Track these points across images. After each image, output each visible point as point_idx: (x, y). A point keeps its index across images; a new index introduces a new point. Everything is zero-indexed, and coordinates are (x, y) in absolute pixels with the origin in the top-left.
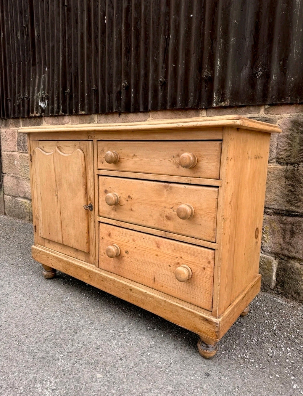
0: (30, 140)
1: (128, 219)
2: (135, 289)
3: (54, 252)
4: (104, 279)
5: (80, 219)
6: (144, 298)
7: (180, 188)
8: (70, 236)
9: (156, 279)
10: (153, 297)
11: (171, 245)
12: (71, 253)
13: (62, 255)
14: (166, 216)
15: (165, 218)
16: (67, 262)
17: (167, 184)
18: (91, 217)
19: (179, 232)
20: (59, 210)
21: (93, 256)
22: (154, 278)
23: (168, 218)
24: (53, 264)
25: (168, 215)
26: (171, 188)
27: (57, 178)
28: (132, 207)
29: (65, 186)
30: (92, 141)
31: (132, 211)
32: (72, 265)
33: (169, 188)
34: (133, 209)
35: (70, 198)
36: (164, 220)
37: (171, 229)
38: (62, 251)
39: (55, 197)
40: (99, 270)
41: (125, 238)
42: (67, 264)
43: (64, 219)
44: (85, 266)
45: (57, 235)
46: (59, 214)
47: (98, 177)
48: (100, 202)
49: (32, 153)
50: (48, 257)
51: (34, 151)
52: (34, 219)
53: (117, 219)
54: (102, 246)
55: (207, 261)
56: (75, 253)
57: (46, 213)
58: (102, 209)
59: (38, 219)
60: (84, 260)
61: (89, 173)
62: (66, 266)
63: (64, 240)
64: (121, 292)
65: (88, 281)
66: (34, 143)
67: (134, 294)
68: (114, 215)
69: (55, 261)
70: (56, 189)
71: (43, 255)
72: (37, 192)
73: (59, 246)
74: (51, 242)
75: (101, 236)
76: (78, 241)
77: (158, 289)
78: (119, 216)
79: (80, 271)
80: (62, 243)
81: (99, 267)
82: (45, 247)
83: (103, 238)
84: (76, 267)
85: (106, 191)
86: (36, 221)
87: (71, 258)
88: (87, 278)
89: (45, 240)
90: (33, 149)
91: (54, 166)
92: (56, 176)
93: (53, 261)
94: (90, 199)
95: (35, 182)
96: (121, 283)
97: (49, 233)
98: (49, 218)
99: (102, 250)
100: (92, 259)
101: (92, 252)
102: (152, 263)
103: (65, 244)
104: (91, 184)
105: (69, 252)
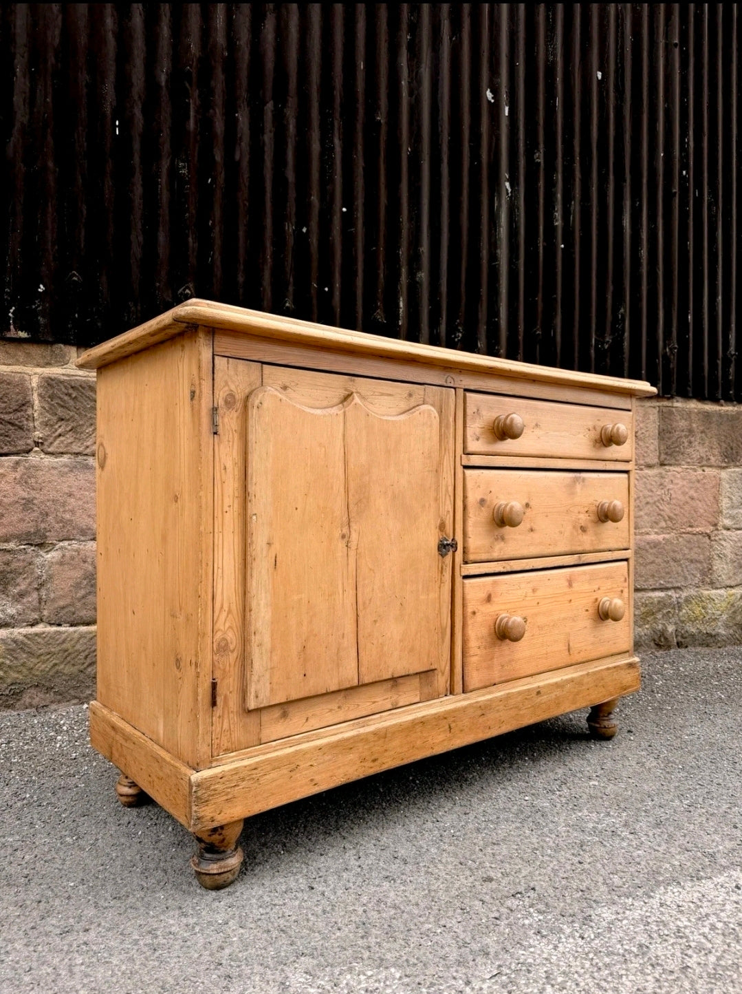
0: (213, 355)
1: (525, 553)
2: (544, 687)
3: (307, 737)
4: (484, 709)
5: (420, 587)
6: (558, 693)
7: (594, 479)
8: (386, 648)
9: (571, 644)
10: (572, 680)
11: (585, 573)
12: (374, 702)
13: (345, 727)
14: (581, 527)
15: (580, 531)
16: (375, 733)
17: (577, 475)
18: (442, 572)
19: (596, 547)
20: (352, 582)
21: (443, 674)
22: (569, 645)
23: (583, 529)
24: (317, 778)
25: (583, 524)
26: (584, 480)
27: (352, 485)
28: (532, 525)
29: (380, 503)
30: (455, 388)
31: (532, 533)
32: (394, 734)
33: (580, 481)
34: (535, 527)
35: (393, 536)
36: (578, 534)
37: (588, 547)
38: (342, 715)
39: (341, 545)
40: (464, 700)
41: (520, 592)
42: (379, 739)
43: (367, 602)
44: (433, 711)
45: (338, 665)
46: (352, 592)
47: (464, 473)
48: (470, 529)
49: (221, 402)
50: (293, 766)
51: (232, 395)
52: (209, 657)
53: (505, 557)
54: (472, 633)
55: (623, 579)
56: (389, 695)
57: (293, 608)
58: (473, 543)
59: (232, 647)
60: (417, 699)
61: (445, 464)
62: (374, 749)
63: (363, 669)
64: (521, 712)
65: (446, 743)
66: (236, 370)
67: (544, 698)
68: (501, 549)
69: (330, 760)
70: (345, 518)
71: (267, 777)
72: (252, 542)
73: (330, 707)
74: (292, 710)
75: (470, 610)
76: (412, 650)
77: (573, 662)
78: (509, 549)
79: (421, 732)
80: (355, 683)
81: (464, 692)
82: (262, 742)
83: (474, 613)
84: (408, 728)
85: (482, 502)
86: (216, 663)
87: (381, 717)
88: (441, 737)
89: (265, 717)
90: (226, 388)
91: (342, 450)
92: (350, 478)
93: (320, 766)
94: (442, 527)
95: (226, 508)
96: (520, 693)
97: (302, 675)
98: (305, 623)
99: (473, 644)
100: (441, 681)
101: (443, 664)
102: (564, 619)
103: (366, 682)
104: (447, 491)
105: (368, 704)
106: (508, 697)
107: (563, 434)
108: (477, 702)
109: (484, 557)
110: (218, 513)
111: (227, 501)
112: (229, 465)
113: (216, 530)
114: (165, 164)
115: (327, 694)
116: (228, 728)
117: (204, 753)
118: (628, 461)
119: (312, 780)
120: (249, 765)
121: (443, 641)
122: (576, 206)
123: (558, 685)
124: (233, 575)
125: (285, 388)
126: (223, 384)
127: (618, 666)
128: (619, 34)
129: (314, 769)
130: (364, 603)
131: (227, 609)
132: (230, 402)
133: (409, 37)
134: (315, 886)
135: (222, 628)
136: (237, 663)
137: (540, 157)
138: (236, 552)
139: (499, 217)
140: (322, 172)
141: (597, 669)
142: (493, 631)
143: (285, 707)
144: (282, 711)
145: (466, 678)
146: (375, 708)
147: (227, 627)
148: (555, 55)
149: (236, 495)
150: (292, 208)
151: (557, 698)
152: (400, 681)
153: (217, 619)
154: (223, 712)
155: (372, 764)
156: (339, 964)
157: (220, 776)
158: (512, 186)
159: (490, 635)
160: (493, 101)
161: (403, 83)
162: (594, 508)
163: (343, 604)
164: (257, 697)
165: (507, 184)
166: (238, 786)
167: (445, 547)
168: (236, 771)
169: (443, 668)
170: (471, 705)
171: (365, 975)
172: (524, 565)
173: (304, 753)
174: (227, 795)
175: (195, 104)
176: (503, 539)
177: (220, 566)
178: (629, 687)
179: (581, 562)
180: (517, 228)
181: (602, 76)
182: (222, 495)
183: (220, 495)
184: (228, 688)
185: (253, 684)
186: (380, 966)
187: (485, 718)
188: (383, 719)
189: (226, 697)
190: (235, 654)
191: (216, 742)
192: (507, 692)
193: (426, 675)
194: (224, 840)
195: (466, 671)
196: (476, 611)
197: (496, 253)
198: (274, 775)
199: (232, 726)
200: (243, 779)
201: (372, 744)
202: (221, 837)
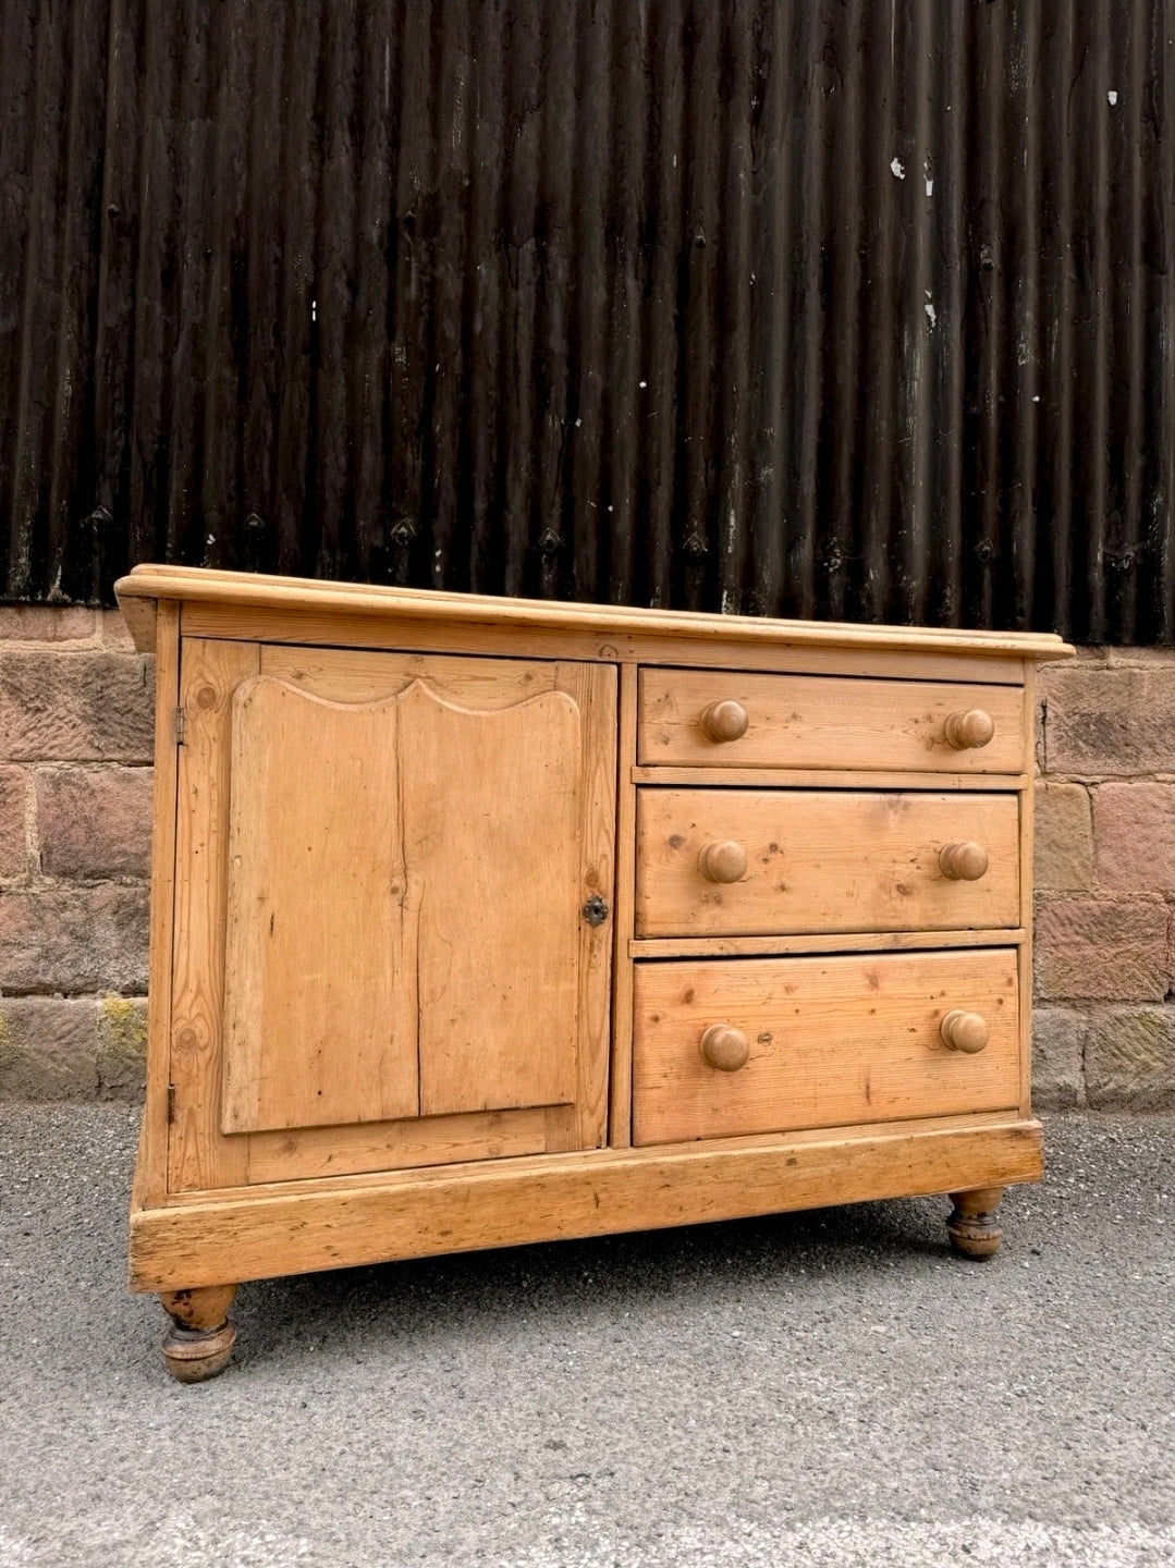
0: (180, 637)
1: (769, 924)
2: (805, 1153)
3: (329, 1184)
4: (669, 1178)
5: (542, 971)
6: (837, 1166)
7: (931, 804)
8: (472, 1064)
9: (873, 1086)
10: (872, 1148)
11: (910, 966)
12: (455, 1145)
13: (398, 1176)
14: (899, 887)
15: (895, 893)
16: (446, 1192)
17: (894, 797)
18: (591, 951)
19: (936, 922)
20: (409, 958)
21: (592, 1113)
22: (868, 1087)
23: (903, 890)
24: (338, 1246)
25: (902, 882)
26: (906, 806)
27: (411, 814)
28: (784, 879)
29: (463, 841)
30: (618, 664)
31: (784, 894)
32: (482, 1196)
33: (899, 807)
34: (788, 883)
35: (488, 892)
36: (891, 899)
37: (914, 921)
38: (393, 1159)
39: (389, 904)
40: (633, 1158)
41: (756, 990)
42: (455, 1201)
43: (439, 991)
44: (563, 1169)
45: (381, 1083)
46: (409, 975)
47: (637, 795)
48: (648, 884)
49: (191, 700)
50: (296, 1223)
51: (209, 690)
52: (165, 1053)
53: (724, 931)
54: (651, 1051)
55: (1005, 980)
56: (484, 1136)
57: (301, 993)
58: (655, 906)
59: (202, 1043)
60: (541, 1148)
61: (597, 780)
62: (445, 1216)
63: (428, 1093)
64: (752, 1191)
65: (587, 1223)
66: (217, 657)
67: (806, 1173)
68: (714, 918)
69: (362, 1222)
70: (398, 864)
71: (251, 1232)
72: (234, 896)
73: (372, 1144)
74: (302, 1141)
75: (646, 1013)
76: (523, 1070)
77: (878, 1116)
78: (731, 919)
79: (538, 1201)
80: (414, 1111)
81: (632, 1145)
82: (251, 1182)
83: (656, 1019)
84: (510, 1191)
85: (675, 842)
86: (177, 1064)
87: (465, 1169)
88: (579, 1213)
89: (257, 1146)
90: (201, 681)
91: (394, 763)
92: (408, 807)
93: (345, 1229)
94: (592, 879)
95: (196, 847)
96: (748, 1158)
97: (314, 1095)
98: (322, 1016)
99: (653, 1070)
100: (590, 1123)
101: (593, 1097)
102: (858, 1041)
103: (434, 1112)
104: (602, 822)
105: (444, 1146)
106: (723, 1162)
107: (853, 729)
108: (654, 1164)
109: (677, 929)
110: (182, 853)
111: (198, 838)
112: (203, 786)
113: (178, 880)
114: (376, 354)
115: (360, 1125)
116: (194, 1155)
117: (156, 1186)
118: (1017, 774)
119: (329, 1248)
120: (222, 1212)
121: (594, 1060)
122: (1062, 330)
123: (835, 1153)
124: (206, 941)
125: (300, 676)
126: (195, 675)
127: (986, 1133)
128: (1154, 19)
129: (333, 1232)
130: (432, 992)
131: (194, 989)
132: (207, 699)
133: (754, 103)
134: (312, 1404)
135: (186, 1014)
136: (210, 1068)
137: (991, 255)
138: (212, 912)
139: (912, 364)
140: (609, 332)
141: (933, 1134)
142: (696, 1051)
143: (291, 1136)
144: (286, 1142)
145: (636, 1124)
146: (456, 1154)
147: (193, 1011)
148: (1022, 80)
149: (214, 827)
150: (559, 393)
151: (834, 1174)
152: (506, 1116)
153: (180, 1000)
154: (187, 1132)
155: (440, 1239)
156: (244, 1515)
157: (173, 1220)
158: (937, 310)
159: (690, 1056)
160: (902, 176)
161: (742, 175)
162: (929, 855)
163: (392, 992)
164: (236, 1117)
165: (929, 309)
166: (202, 1238)
167: (593, 912)
168: (199, 1218)
169: (593, 1103)
170: (642, 1168)
171: (262, 1538)
172: (766, 946)
173: (319, 1206)
174: (184, 1247)
175: (419, 261)
176: (719, 901)
177: (185, 927)
178: (1013, 1172)
179: (899, 947)
180: (947, 379)
181: (1118, 98)
182: (191, 829)
183: (186, 828)
184: (194, 1098)
185: (230, 1098)
186: (293, 1531)
187: (670, 1192)
188: (469, 1173)
189: (191, 1112)
190: (207, 1053)
191: (174, 1173)
192: (722, 1153)
193: (558, 1110)
194: (191, 1313)
195: (636, 1112)
196: (660, 1015)
197: (905, 424)
198: (262, 1231)
199: (201, 1154)
200: (211, 1231)
201: (441, 1208)
202: (187, 1309)
